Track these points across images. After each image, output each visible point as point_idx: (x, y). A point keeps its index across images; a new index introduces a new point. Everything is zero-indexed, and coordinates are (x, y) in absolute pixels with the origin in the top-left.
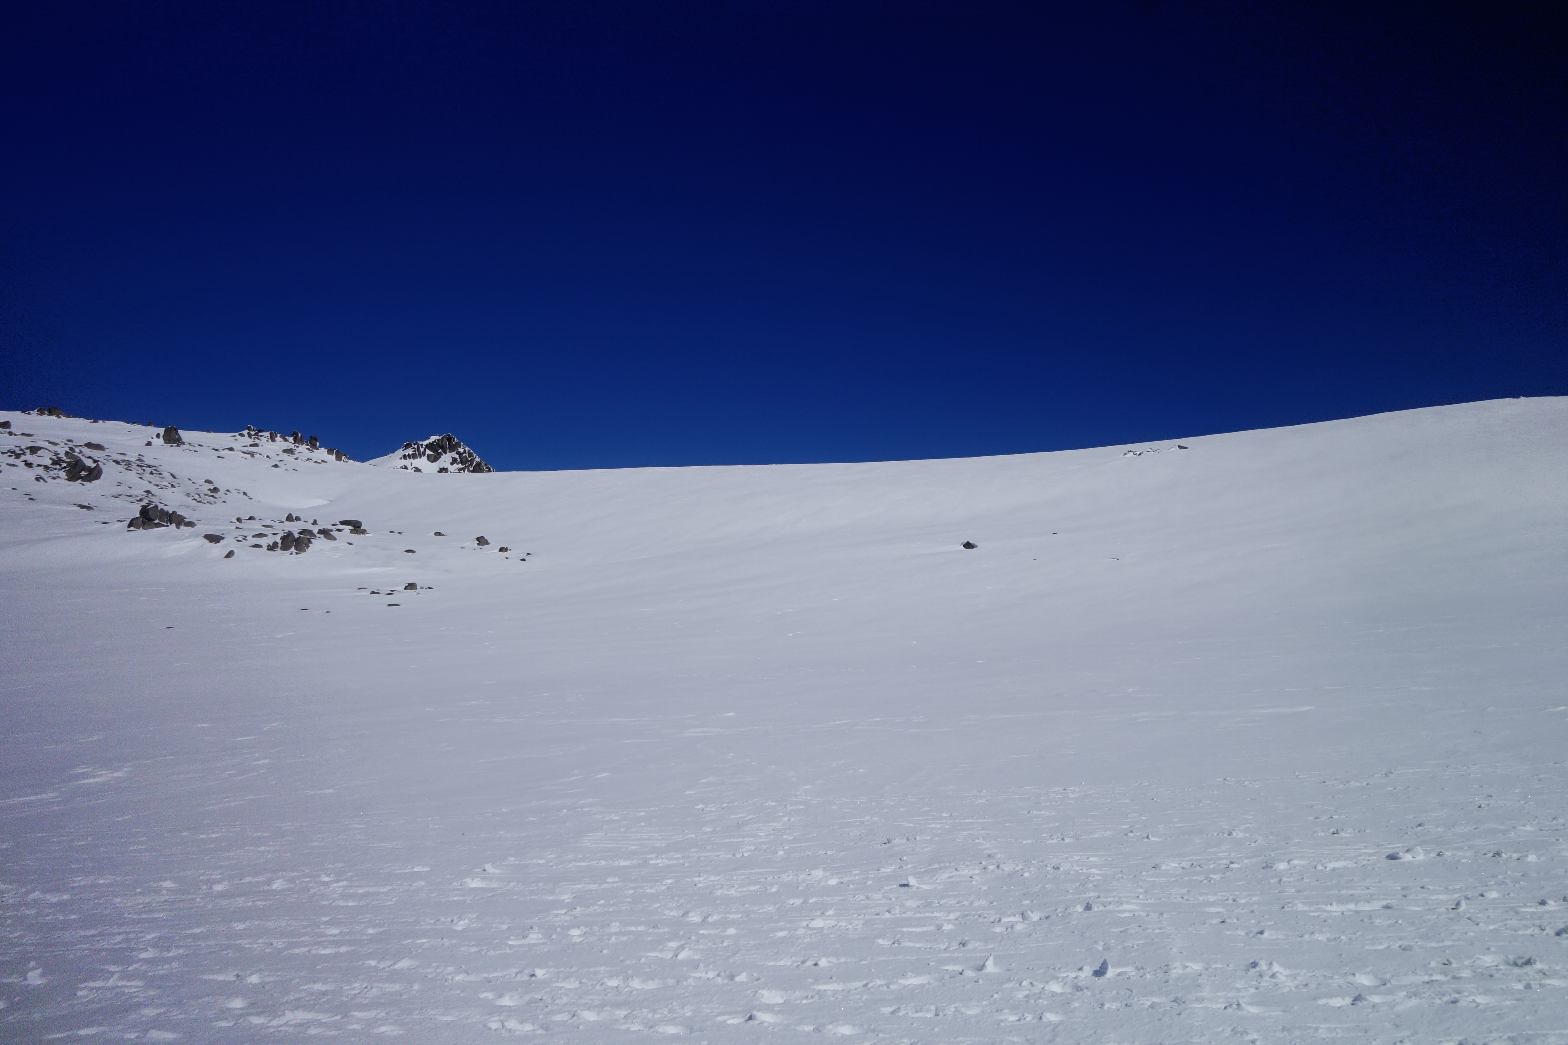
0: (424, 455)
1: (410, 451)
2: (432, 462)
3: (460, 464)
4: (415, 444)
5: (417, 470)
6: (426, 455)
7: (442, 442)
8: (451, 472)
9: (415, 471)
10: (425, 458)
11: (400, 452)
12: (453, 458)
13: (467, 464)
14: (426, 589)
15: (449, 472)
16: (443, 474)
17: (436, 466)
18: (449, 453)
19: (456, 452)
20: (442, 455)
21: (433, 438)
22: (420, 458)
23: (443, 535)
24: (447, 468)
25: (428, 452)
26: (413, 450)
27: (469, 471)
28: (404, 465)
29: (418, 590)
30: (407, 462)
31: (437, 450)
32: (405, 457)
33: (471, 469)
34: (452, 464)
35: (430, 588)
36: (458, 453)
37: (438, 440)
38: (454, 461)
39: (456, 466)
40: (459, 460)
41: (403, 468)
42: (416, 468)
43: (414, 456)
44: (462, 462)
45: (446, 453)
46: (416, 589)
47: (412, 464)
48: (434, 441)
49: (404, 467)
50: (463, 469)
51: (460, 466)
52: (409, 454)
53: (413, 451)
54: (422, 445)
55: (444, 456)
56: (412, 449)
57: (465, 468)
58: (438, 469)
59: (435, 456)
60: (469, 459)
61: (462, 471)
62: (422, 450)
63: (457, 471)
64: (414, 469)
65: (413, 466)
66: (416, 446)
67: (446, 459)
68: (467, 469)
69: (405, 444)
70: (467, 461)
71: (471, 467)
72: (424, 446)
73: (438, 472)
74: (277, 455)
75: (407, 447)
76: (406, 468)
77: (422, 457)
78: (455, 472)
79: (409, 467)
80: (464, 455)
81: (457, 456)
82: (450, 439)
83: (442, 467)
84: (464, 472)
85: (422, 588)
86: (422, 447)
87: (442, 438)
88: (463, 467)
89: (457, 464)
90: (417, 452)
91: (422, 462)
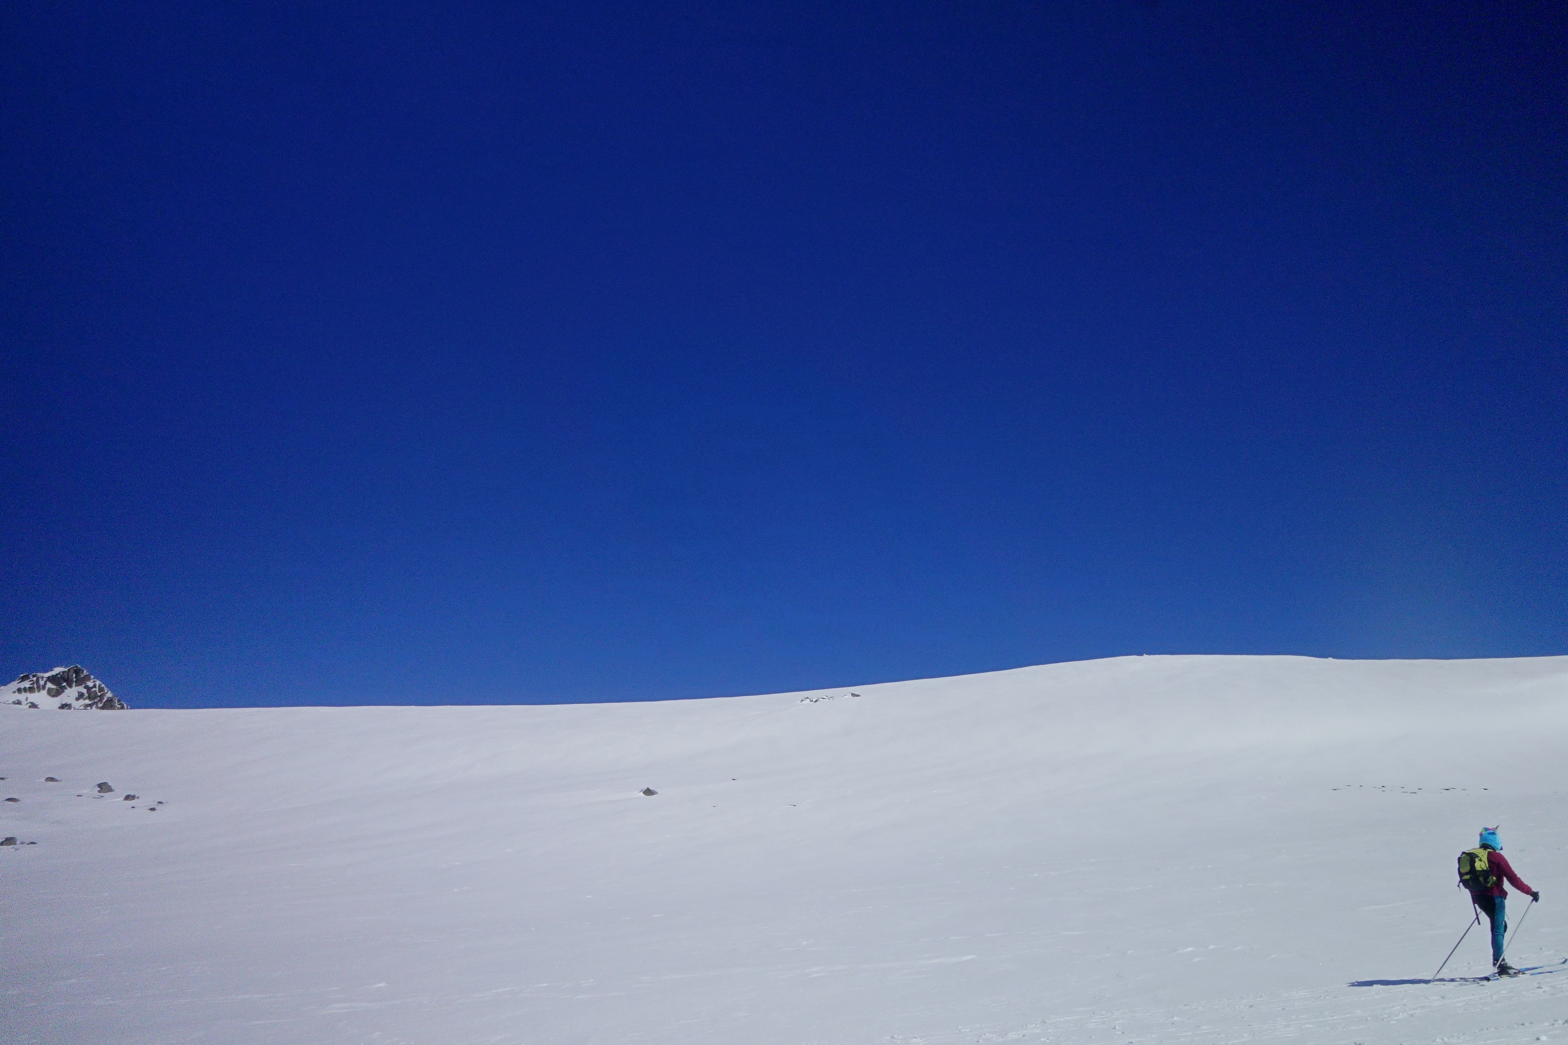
0: (44, 687)
1: (27, 684)
2: (53, 696)
3: (88, 700)
4: (34, 676)
5: (33, 706)
6: (47, 689)
7: (68, 674)
8: (75, 709)
9: (30, 707)
10: (44, 693)
11: (15, 685)
12: (79, 692)
13: (96, 700)
14: (28, 844)
15: (73, 709)
16: (65, 711)
17: (58, 701)
18: (75, 686)
19: (84, 686)
20: (66, 689)
21: (57, 670)
22: (39, 691)
23: (57, 781)
24: (70, 704)
25: (49, 685)
26: (32, 682)
27: (97, 707)
28: (18, 700)
29: (18, 846)
30: (22, 697)
31: (60, 683)
32: (19, 690)
33: (100, 705)
34: (77, 699)
35: (32, 843)
36: (87, 687)
37: (63, 672)
38: (81, 696)
39: (82, 702)
40: (86, 695)
41: (15, 704)
42: (31, 703)
43: (31, 690)
44: (89, 698)
45: (71, 686)
46: (16, 844)
47: (27, 698)
48: (58, 672)
49: (16, 702)
50: (91, 706)
51: (88, 702)
52: (25, 688)
53: (31, 684)
54: (43, 678)
55: (68, 691)
56: (30, 681)
57: (94, 703)
58: (60, 705)
59: (57, 690)
60: (99, 694)
61: (89, 708)
62: (42, 683)
63: (82, 707)
64: (29, 704)
65: (29, 701)
66: (35, 679)
67: (70, 694)
68: (95, 706)
69: (22, 675)
70: (96, 696)
71: (101, 703)
72: (45, 679)
73: (60, 708)
75: (23, 679)
76: (19, 703)
77: (42, 691)
78: (80, 708)
79: (24, 702)
80: (94, 689)
81: (85, 691)
82: (77, 672)
83: (64, 703)
84: (91, 708)
85: (22, 843)
86: (42, 680)
87: (68, 670)
88: (90, 703)
89: (84, 700)
90: (35, 686)
91: (41, 697)
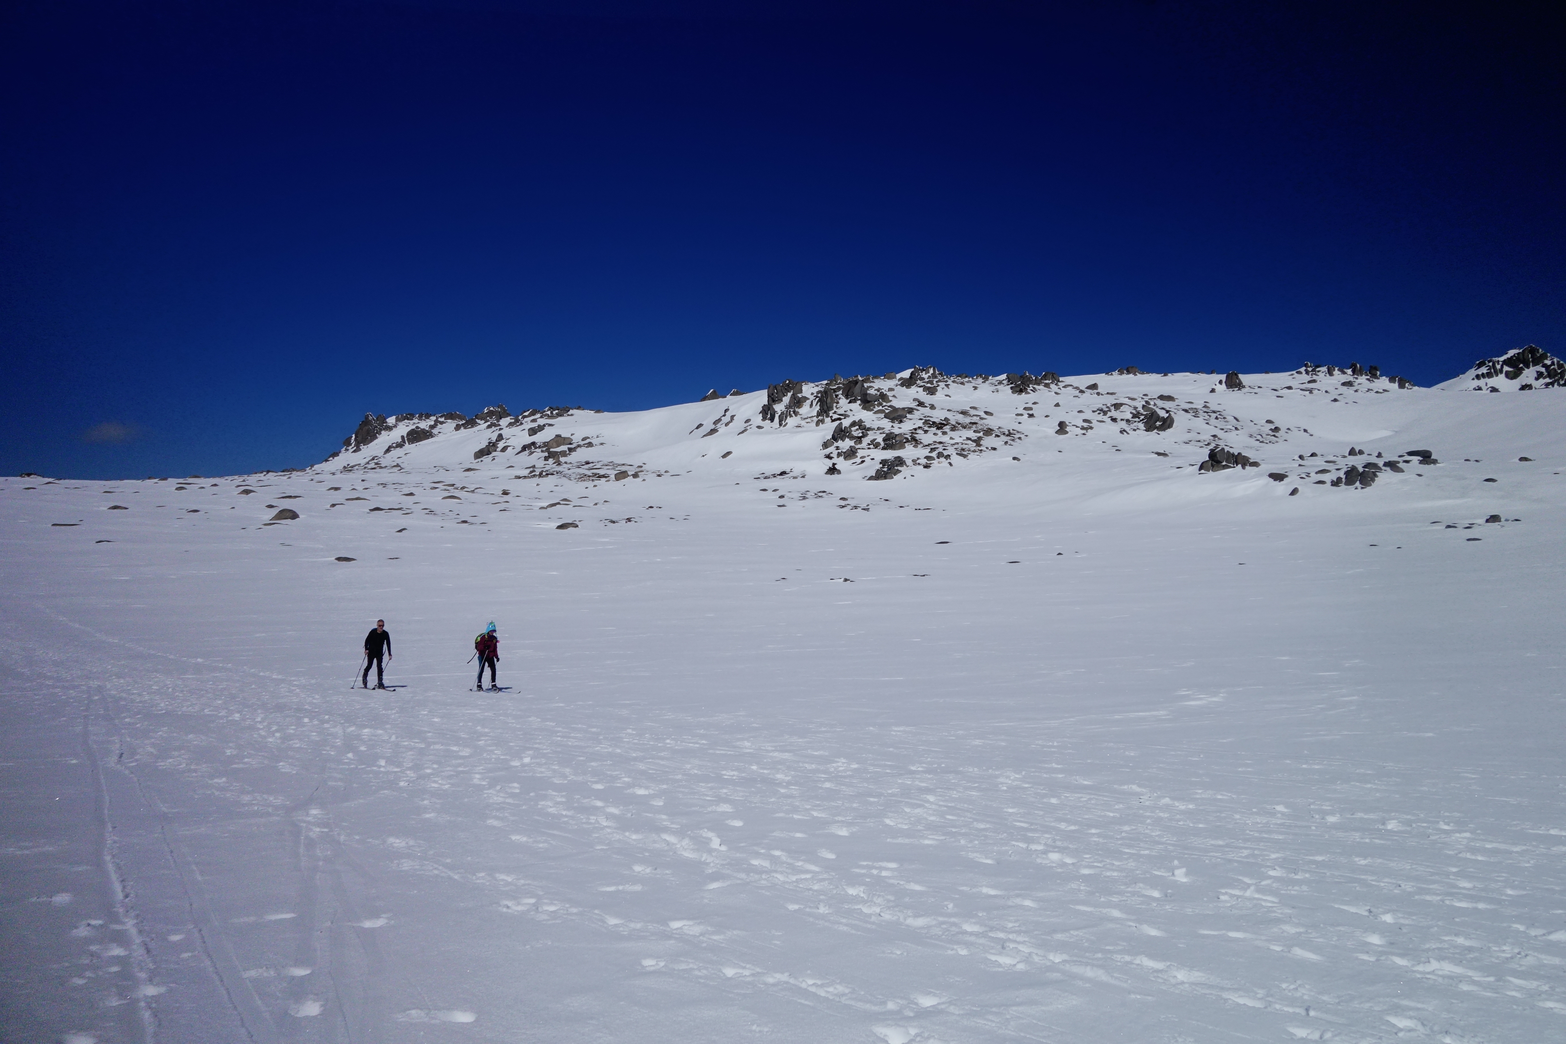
0: (1501, 371)
1: (1484, 370)
2: (1512, 379)
3: (1548, 379)
4: (1489, 362)
5: (1494, 390)
6: (1504, 372)
7: (1523, 355)
8: (1536, 389)
9: (1491, 391)
10: (1502, 376)
11: (1472, 372)
12: (1537, 372)
13: (1557, 378)
14: (1512, 521)
15: (1534, 389)
16: (1527, 392)
17: (1517, 383)
18: (1533, 366)
19: (1541, 365)
20: (1524, 370)
21: (1511, 353)
22: (1497, 375)
23: (1530, 460)
24: (1531, 385)
25: (1506, 368)
26: (1488, 368)
27: (1559, 385)
28: (1478, 386)
29: (1503, 522)
30: (1482, 382)
31: (1517, 365)
32: (1478, 377)
33: (1562, 382)
34: (1537, 379)
35: (1517, 520)
36: (1544, 366)
37: (1518, 354)
38: (1540, 375)
39: (1542, 381)
40: (1546, 374)
41: (1476, 390)
42: (1492, 387)
43: (1489, 375)
44: (1549, 376)
45: (1528, 367)
46: (1500, 521)
47: (1486, 384)
48: (1513, 355)
49: (1477, 388)
50: (1552, 384)
52: (1483, 374)
53: (1487, 370)
54: (1498, 362)
55: (1526, 372)
56: (1486, 367)
57: (1555, 381)
58: (1519, 387)
59: (1515, 372)
60: (1559, 371)
61: (1550, 386)
62: (1498, 367)
63: (1543, 386)
64: (1490, 389)
65: (1489, 386)
66: (1491, 364)
67: (1529, 375)
68: (1556, 383)
69: (1478, 362)
70: (1557, 374)
71: (1563, 380)
72: (1501, 363)
73: (1520, 389)
74: (1336, 389)
75: (1480, 366)
76: (1480, 389)
77: (1499, 375)
78: (1541, 387)
79: (1484, 388)
80: (1552, 367)
81: (1543, 370)
82: (1533, 351)
83: (1524, 384)
84: (1553, 386)
85: (1507, 520)
86: (1498, 364)
87: (1523, 351)
88: (1551, 381)
89: (1544, 378)
90: (1492, 370)
91: (1499, 381)
